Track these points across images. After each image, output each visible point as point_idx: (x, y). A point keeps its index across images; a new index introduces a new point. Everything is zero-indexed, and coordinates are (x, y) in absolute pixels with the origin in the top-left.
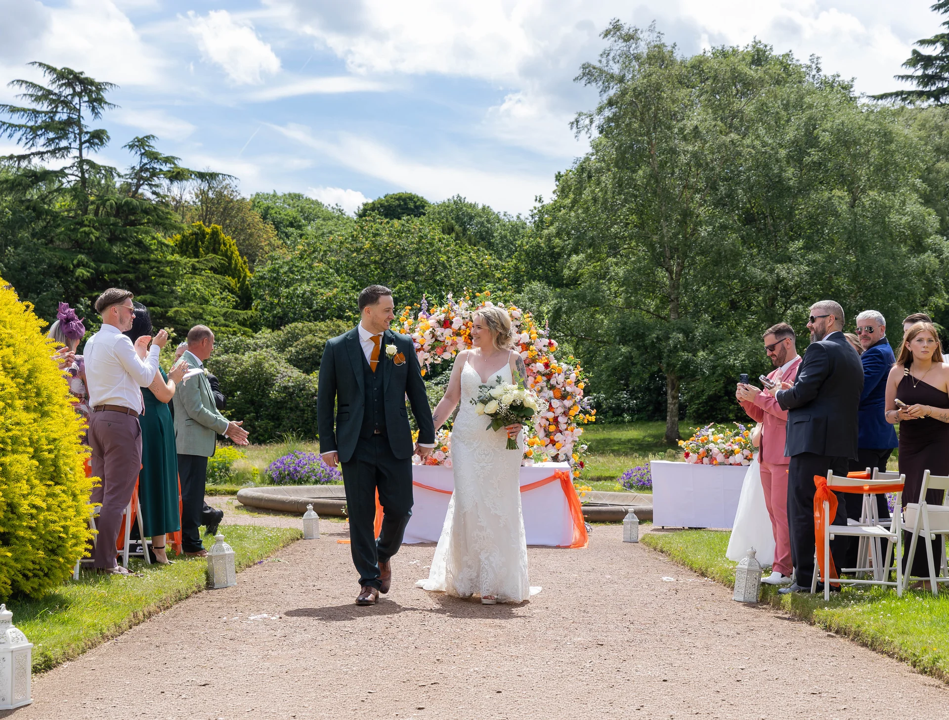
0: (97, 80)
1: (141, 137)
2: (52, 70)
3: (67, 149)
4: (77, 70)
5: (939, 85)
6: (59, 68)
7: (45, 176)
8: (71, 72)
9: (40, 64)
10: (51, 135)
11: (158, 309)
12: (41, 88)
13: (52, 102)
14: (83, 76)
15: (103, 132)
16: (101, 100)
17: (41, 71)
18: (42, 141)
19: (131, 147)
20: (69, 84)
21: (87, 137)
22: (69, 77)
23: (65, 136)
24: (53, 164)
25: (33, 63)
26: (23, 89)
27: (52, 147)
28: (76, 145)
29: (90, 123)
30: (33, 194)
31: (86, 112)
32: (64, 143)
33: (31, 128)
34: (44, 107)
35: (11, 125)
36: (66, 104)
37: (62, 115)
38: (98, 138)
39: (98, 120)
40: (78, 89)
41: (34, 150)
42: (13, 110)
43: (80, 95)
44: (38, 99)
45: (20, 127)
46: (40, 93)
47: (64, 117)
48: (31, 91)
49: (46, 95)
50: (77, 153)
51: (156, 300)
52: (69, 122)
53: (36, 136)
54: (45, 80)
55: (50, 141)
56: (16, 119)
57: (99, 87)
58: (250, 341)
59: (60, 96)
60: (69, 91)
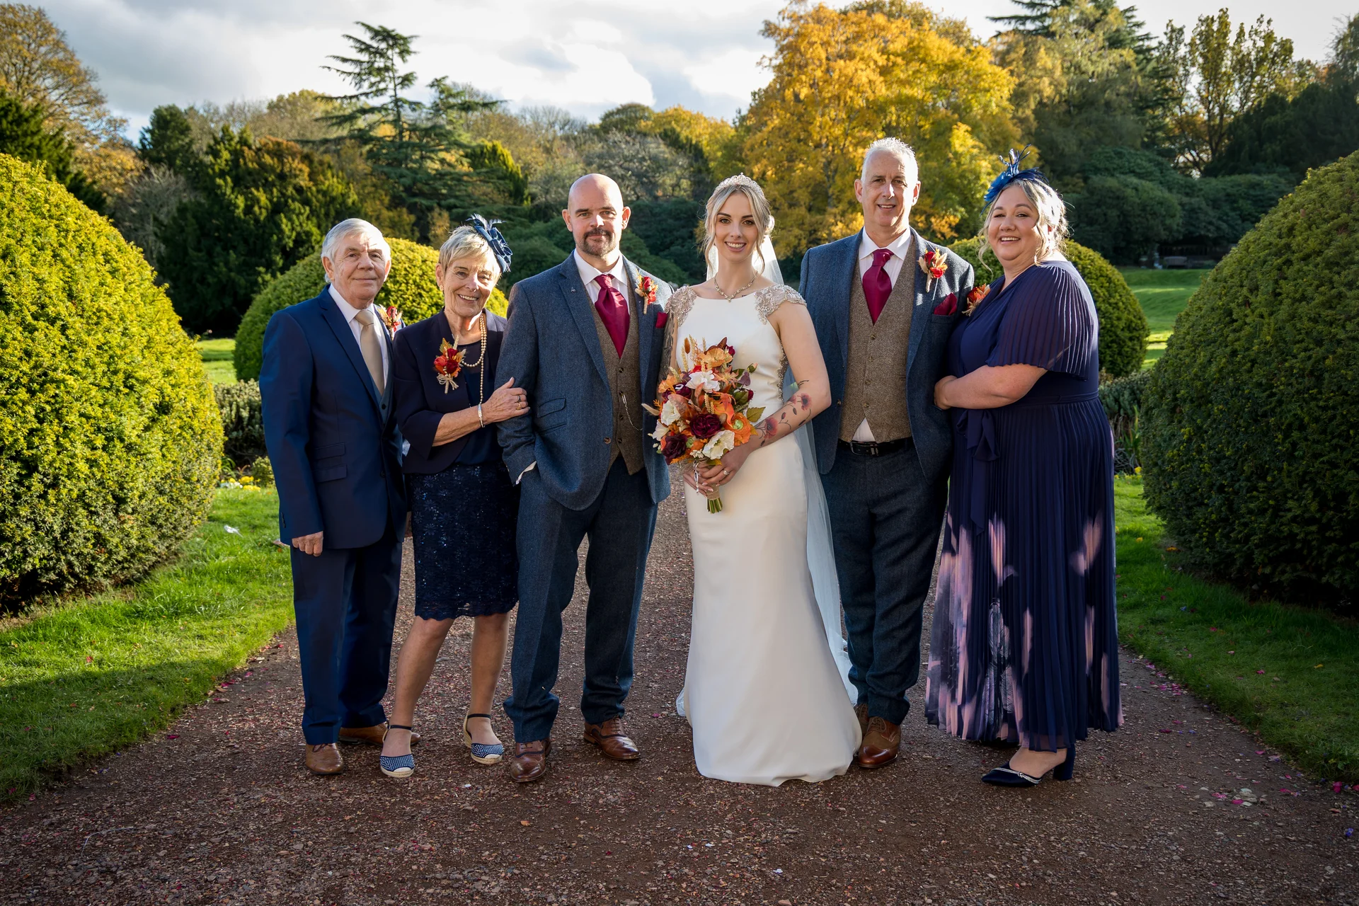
0: (405, 34)
1: (438, 78)
2: (369, 28)
3: (385, 89)
4: (390, 28)
5: (1044, 10)
6: (376, 26)
7: (372, 110)
8: (385, 30)
9: (363, 24)
10: (373, 79)
11: (461, 210)
12: (364, 43)
13: (371, 53)
14: (393, 33)
15: (411, 74)
16: (408, 52)
17: (363, 29)
18: (366, 85)
19: (432, 86)
20: (384, 39)
21: (400, 80)
22: (384, 35)
23: (383, 80)
24: (375, 102)
25: (357, 23)
26: (351, 42)
27: (374, 89)
28: (391, 86)
29: (402, 68)
30: (361, 123)
31: (397, 60)
32: (382, 86)
33: (359, 74)
34: (364, 57)
35: (343, 72)
36: (382, 55)
37: (380, 63)
38: (407, 80)
39: (407, 65)
40: (391, 43)
41: (361, 91)
42: (345, 60)
43: (392, 47)
44: (361, 50)
45: (350, 74)
46: (363, 47)
47: (382, 65)
48: (358, 45)
49: (366, 48)
50: (392, 93)
51: (458, 203)
52: (387, 69)
53: (362, 80)
54: (366, 37)
55: (372, 85)
56: (349, 67)
57: (406, 40)
58: (527, 231)
59: (378, 48)
60: (383, 45)
